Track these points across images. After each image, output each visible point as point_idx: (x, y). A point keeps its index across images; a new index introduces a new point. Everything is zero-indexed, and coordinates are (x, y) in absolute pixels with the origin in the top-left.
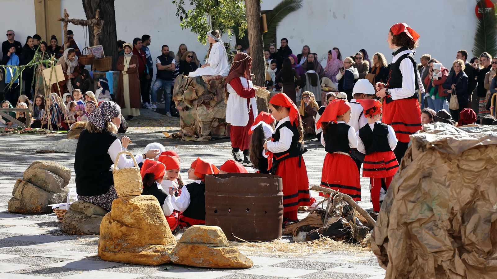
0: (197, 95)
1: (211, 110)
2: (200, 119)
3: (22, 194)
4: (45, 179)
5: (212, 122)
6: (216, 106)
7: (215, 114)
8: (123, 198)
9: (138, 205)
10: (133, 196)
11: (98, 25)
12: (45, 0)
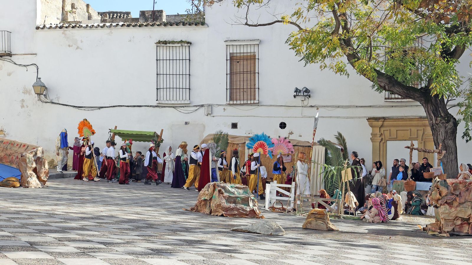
0: (440, 194)
1: (453, 209)
2: (442, 217)
5: (454, 220)
6: (457, 206)
7: (457, 213)
11: (440, 154)
12: (424, 142)
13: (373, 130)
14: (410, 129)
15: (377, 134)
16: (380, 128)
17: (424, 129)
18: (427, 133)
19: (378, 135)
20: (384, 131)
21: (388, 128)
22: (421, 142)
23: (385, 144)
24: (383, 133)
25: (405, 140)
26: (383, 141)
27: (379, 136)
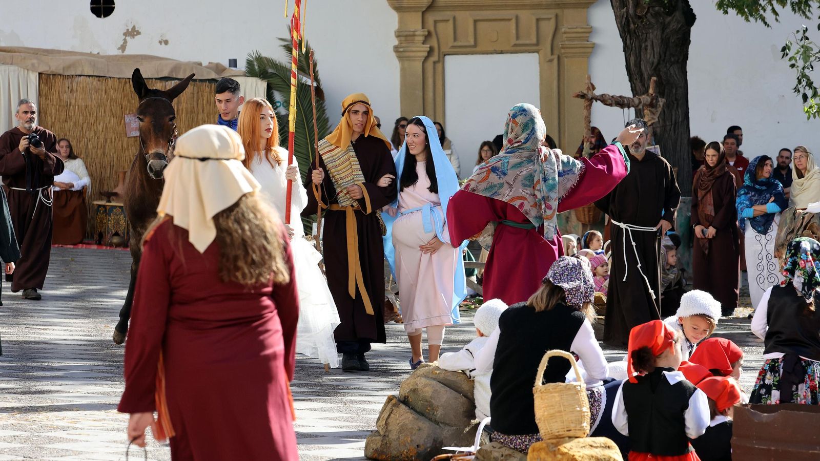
3: (386, 424)
4: (431, 397)
8: (549, 441)
9: (577, 457)
10: (570, 437)
11: (653, 107)
12: (559, 58)
13: (401, 21)
14: (517, 18)
15: (417, 33)
16: (423, 13)
17: (557, 16)
18: (568, 30)
19: (417, 38)
20: (436, 22)
21: (448, 13)
22: (549, 57)
23: (439, 66)
24: (432, 29)
25: (502, 52)
26: (435, 58)
27: (422, 39)
